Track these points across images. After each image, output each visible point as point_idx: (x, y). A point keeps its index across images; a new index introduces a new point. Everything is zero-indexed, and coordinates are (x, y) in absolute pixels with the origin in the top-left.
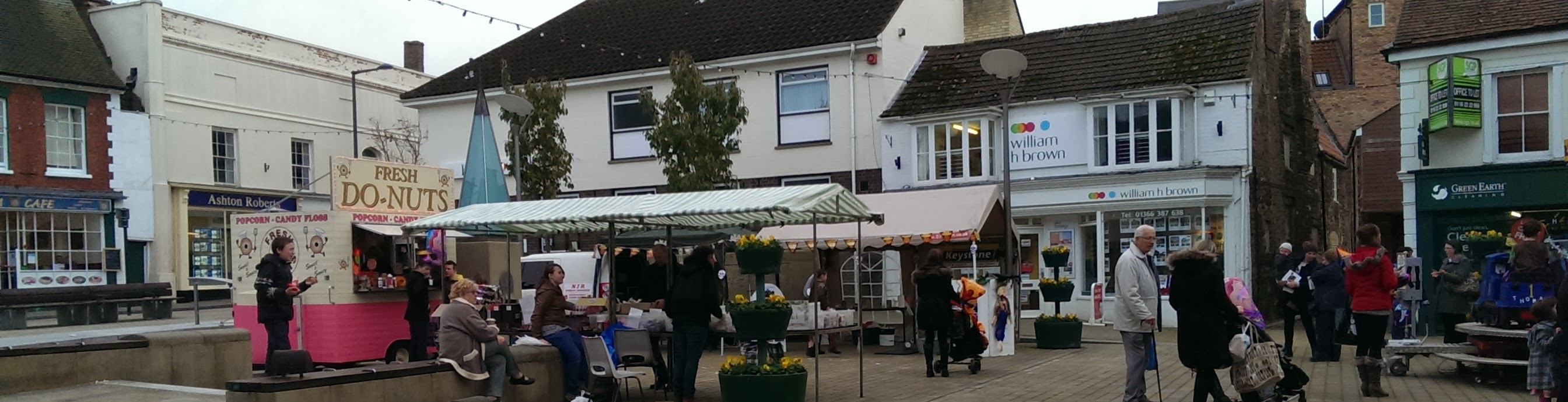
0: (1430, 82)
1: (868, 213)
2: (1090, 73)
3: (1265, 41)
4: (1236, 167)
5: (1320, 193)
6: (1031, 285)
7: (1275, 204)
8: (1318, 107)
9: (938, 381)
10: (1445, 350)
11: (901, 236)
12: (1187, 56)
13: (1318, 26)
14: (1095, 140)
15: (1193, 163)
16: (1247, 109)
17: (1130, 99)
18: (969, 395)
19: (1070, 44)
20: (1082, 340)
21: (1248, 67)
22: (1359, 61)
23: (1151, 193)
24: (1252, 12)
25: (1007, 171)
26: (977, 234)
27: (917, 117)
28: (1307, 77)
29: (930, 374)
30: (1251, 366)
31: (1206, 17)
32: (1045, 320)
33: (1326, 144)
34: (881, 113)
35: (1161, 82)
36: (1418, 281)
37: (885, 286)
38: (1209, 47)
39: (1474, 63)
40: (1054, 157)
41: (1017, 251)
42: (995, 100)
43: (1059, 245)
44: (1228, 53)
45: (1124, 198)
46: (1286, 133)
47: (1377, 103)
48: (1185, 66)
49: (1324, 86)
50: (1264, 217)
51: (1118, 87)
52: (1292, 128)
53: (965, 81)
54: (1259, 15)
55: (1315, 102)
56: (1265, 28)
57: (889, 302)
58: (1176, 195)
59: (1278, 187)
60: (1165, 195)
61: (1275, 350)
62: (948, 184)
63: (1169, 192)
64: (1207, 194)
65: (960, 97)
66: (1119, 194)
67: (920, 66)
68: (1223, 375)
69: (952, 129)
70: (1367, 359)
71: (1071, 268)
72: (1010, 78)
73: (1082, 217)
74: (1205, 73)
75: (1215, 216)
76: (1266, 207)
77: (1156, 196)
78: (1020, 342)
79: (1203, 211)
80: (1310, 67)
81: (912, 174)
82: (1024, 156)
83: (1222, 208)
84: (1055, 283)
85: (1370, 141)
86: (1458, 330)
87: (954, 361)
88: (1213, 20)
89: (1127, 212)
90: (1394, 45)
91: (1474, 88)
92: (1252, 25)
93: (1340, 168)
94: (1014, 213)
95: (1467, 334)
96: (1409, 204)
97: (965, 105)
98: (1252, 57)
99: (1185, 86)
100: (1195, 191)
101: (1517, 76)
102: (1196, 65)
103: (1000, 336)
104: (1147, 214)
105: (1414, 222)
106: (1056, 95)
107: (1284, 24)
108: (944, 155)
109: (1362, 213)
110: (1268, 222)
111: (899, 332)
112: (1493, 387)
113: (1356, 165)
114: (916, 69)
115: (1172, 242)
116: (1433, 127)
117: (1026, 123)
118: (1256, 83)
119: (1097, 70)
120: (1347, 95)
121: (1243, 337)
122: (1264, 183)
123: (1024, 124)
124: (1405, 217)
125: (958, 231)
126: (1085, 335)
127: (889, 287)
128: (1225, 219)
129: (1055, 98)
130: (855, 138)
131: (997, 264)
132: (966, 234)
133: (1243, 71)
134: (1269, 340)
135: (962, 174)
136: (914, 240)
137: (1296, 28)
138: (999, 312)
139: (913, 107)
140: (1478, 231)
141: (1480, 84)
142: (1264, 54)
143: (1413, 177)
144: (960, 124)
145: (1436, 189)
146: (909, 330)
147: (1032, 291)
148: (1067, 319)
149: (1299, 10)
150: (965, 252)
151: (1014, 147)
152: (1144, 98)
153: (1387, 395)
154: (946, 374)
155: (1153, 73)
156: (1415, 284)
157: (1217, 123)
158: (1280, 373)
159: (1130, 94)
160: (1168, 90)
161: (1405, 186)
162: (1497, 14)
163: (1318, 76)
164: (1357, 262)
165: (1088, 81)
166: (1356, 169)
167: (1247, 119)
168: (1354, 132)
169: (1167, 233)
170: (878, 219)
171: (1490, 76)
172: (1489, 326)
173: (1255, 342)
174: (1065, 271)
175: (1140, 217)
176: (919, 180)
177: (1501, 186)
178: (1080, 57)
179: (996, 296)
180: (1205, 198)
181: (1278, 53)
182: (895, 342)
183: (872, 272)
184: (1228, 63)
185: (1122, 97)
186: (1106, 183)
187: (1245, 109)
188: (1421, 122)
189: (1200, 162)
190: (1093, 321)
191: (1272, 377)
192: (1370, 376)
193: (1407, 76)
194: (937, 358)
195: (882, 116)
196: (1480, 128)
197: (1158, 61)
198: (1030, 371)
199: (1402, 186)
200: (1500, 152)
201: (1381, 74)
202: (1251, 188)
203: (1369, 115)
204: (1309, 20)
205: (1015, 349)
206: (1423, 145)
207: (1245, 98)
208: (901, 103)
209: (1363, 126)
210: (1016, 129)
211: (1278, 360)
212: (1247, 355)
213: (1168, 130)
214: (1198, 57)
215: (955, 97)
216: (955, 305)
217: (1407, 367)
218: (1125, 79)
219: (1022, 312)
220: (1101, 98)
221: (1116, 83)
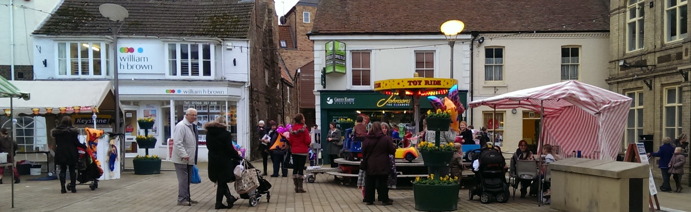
0: (326, 51)
1: (18, 92)
2: (166, 25)
3: (256, 22)
4: (242, 82)
5: (282, 98)
6: (132, 139)
7: (261, 102)
8: (281, 57)
9: (69, 195)
10: (330, 171)
11: (45, 108)
12: (218, 23)
13: (282, 18)
14: (169, 61)
15: (222, 78)
16: (248, 54)
17: (189, 42)
18: (88, 203)
19: (155, 7)
20: (161, 169)
21: (248, 33)
22: (299, 37)
23: (200, 92)
24: (250, 6)
25: (116, 73)
26: (97, 108)
27: (58, 37)
28: (276, 42)
29: (63, 191)
30: (244, 181)
31: (227, 5)
32: (140, 158)
33: (284, 75)
34: (33, 31)
35: (205, 35)
36: (319, 140)
37: (36, 138)
38: (229, 20)
39: (343, 45)
40: (146, 68)
41: (123, 120)
42: (110, 33)
43: (149, 117)
44: (239, 25)
45: (186, 94)
46: (266, 68)
47: (307, 58)
48: (217, 28)
49: (284, 47)
50: (256, 108)
51: (181, 34)
52: (269, 66)
53: (90, 19)
54: (253, 8)
55: (280, 55)
56: (256, 15)
57: (37, 148)
58: (213, 94)
59: (263, 94)
60: (207, 94)
61: (255, 172)
62: (79, 78)
63: (209, 92)
64: (228, 95)
65: (87, 28)
66: (183, 91)
67: (60, 7)
68: (231, 186)
69: (82, 47)
70: (298, 176)
71: (156, 130)
72: (118, 21)
73: (162, 102)
74: (227, 33)
75: (233, 106)
76: (257, 103)
77: (202, 94)
78: (123, 170)
79: (227, 103)
80: (278, 37)
81: (55, 70)
82: (128, 66)
83: (236, 102)
84: (146, 138)
85: (304, 75)
86: (335, 162)
87: (81, 183)
88: (231, 7)
89: (187, 101)
90: (312, 32)
91: (343, 56)
92: (249, 13)
93: (291, 87)
94: (121, 98)
95: (338, 164)
96: (318, 105)
97: (91, 33)
98: (250, 29)
99: (217, 38)
100: (222, 92)
101: (359, 53)
102: (223, 28)
103: (112, 168)
104: (198, 103)
105: (320, 113)
106: (146, 34)
107: (265, 15)
108: (76, 61)
109: (300, 108)
110: (258, 110)
111: (44, 167)
112: (348, 186)
113: (298, 86)
114: (58, 7)
115: (211, 118)
116: (327, 71)
117: (129, 48)
118: (252, 41)
119: (170, 23)
120: (294, 53)
121: (241, 166)
122: (256, 91)
123: (128, 48)
124: (316, 111)
125: (84, 106)
126: (163, 167)
127: (38, 139)
128: (237, 107)
129: (146, 36)
130: (14, 45)
131: (110, 126)
132: (90, 108)
133: (245, 35)
134: (253, 167)
135: (88, 73)
136: (54, 111)
137: (270, 18)
138: (110, 155)
139: (56, 30)
140: (344, 118)
141: (345, 54)
142: (255, 29)
143: (319, 93)
144: (87, 43)
145: (328, 99)
146: (52, 165)
147: (133, 143)
148: (152, 158)
149: (272, 9)
150: (89, 119)
151: (121, 60)
152: (196, 42)
153: (306, 192)
154: (74, 191)
155: (201, 30)
156: (318, 141)
157: (233, 59)
158: (258, 183)
159: (188, 39)
160: (208, 39)
161: (316, 97)
162: (352, 24)
163: (282, 42)
164: (295, 131)
165: (165, 29)
166: (298, 88)
167: (248, 59)
168: (297, 70)
169: (208, 113)
170: (26, 97)
171: (349, 51)
172: (346, 160)
173: (246, 169)
174: (152, 131)
175: (194, 104)
176: (59, 74)
177: (353, 100)
178: (161, 15)
179: (109, 145)
180: (227, 96)
181: (262, 28)
182: (42, 172)
183: (25, 129)
184: (238, 30)
185: (184, 40)
186: (176, 85)
187: (246, 54)
188: (322, 69)
189: (225, 78)
190: (168, 159)
191: (254, 186)
192: (298, 183)
193: (318, 47)
194: (68, 182)
195: (33, 33)
196: (345, 74)
197: (203, 24)
198: (129, 187)
199: (315, 97)
200: (353, 84)
201: (309, 45)
202: (249, 93)
203: (303, 63)
204: (277, 15)
205: (121, 175)
206: (323, 79)
207: (246, 48)
208: (47, 27)
209: (300, 68)
210: (122, 50)
211: (257, 177)
212: (242, 176)
213: (209, 60)
214: (224, 25)
215: (84, 28)
216: (80, 150)
217: (315, 178)
218: (185, 31)
219: (126, 154)
220: (173, 39)
221: (181, 32)
